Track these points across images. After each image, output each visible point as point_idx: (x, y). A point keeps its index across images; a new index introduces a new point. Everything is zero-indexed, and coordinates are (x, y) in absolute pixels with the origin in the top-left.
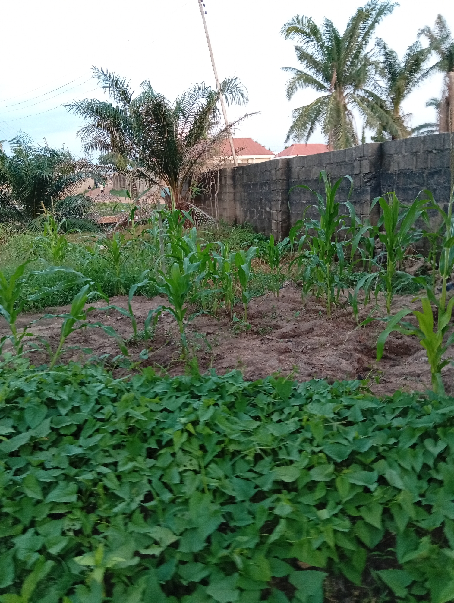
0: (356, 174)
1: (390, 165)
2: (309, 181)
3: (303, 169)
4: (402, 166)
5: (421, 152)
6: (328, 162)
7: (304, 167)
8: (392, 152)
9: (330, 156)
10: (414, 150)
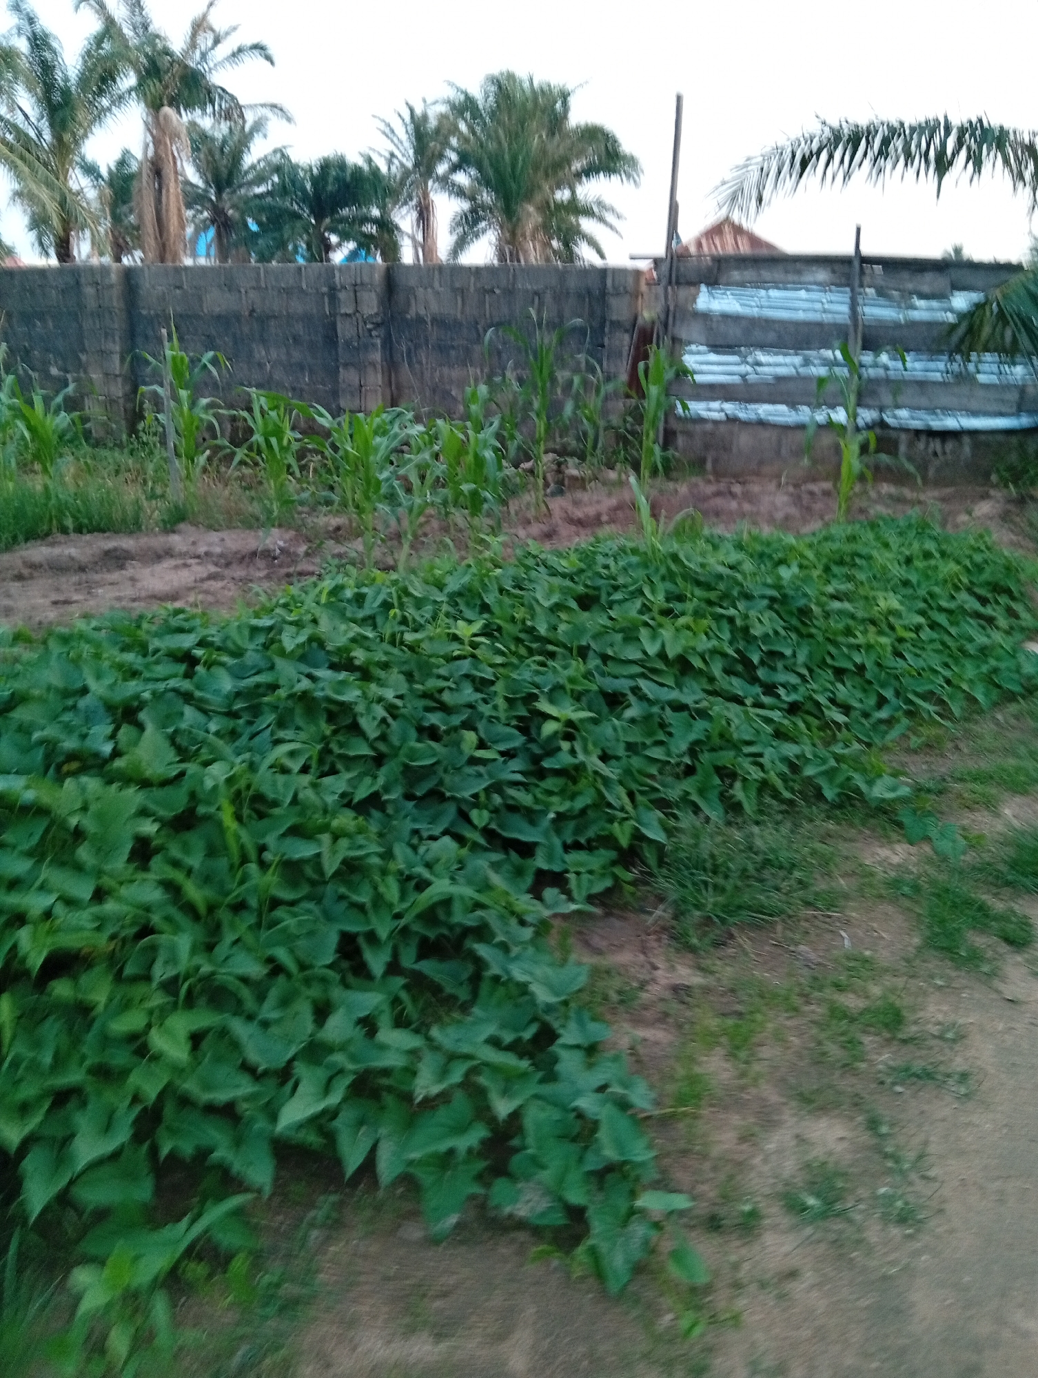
0: (346, 315)
1: (408, 304)
2: (198, 317)
3: (178, 291)
4: (434, 307)
5: (472, 289)
6: (254, 284)
7: (178, 287)
8: (413, 282)
9: (258, 274)
10: (457, 285)
